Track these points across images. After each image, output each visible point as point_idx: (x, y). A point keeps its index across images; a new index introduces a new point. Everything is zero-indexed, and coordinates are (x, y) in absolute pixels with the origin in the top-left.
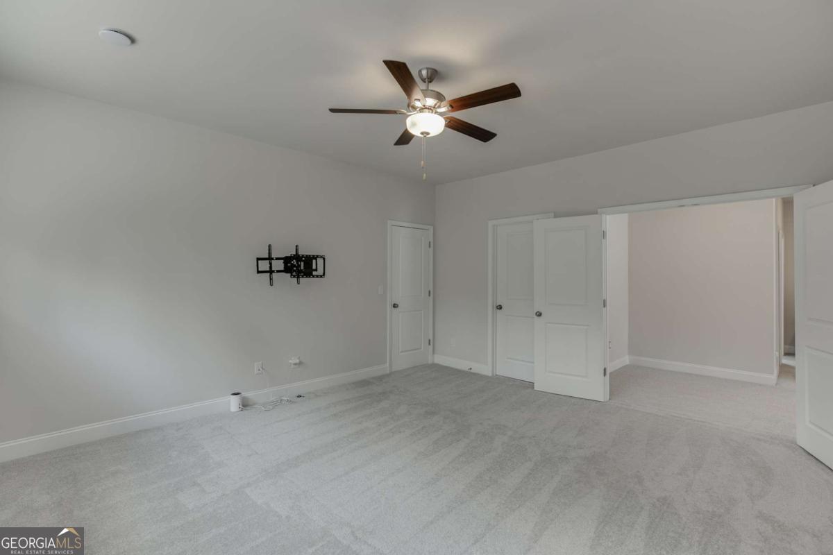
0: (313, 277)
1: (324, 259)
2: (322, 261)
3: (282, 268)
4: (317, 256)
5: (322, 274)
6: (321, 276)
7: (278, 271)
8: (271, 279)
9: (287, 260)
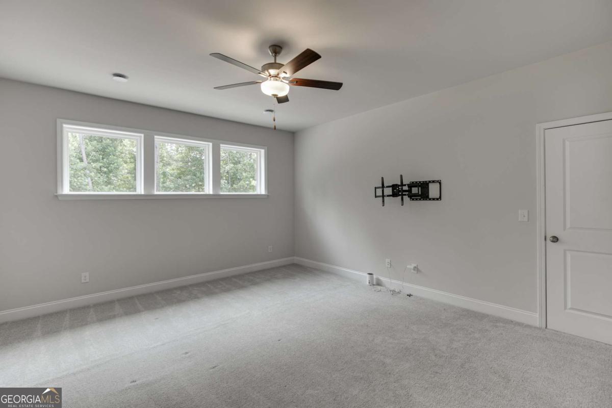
0: (430, 199)
1: (440, 183)
2: (439, 185)
3: (391, 194)
4: (430, 182)
5: (438, 197)
6: (437, 199)
7: (388, 196)
8: (383, 201)
9: (394, 187)
